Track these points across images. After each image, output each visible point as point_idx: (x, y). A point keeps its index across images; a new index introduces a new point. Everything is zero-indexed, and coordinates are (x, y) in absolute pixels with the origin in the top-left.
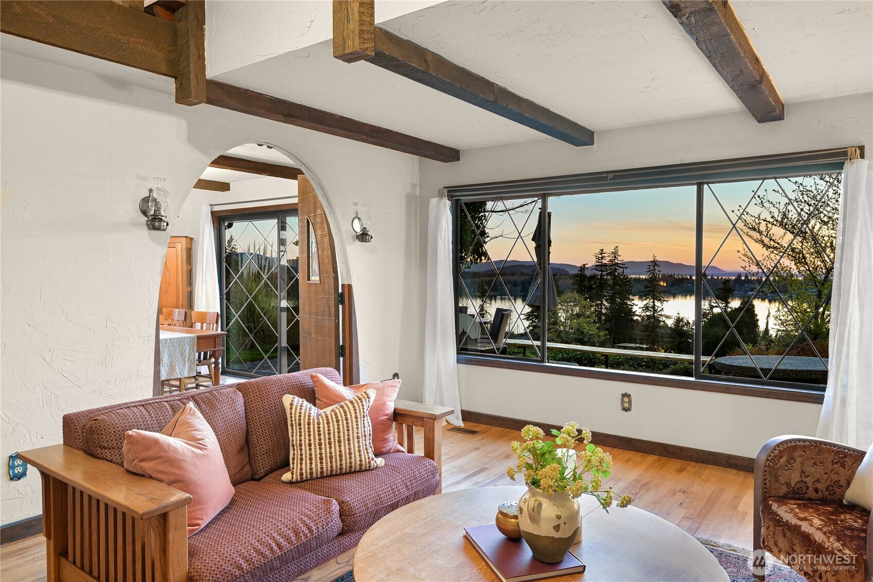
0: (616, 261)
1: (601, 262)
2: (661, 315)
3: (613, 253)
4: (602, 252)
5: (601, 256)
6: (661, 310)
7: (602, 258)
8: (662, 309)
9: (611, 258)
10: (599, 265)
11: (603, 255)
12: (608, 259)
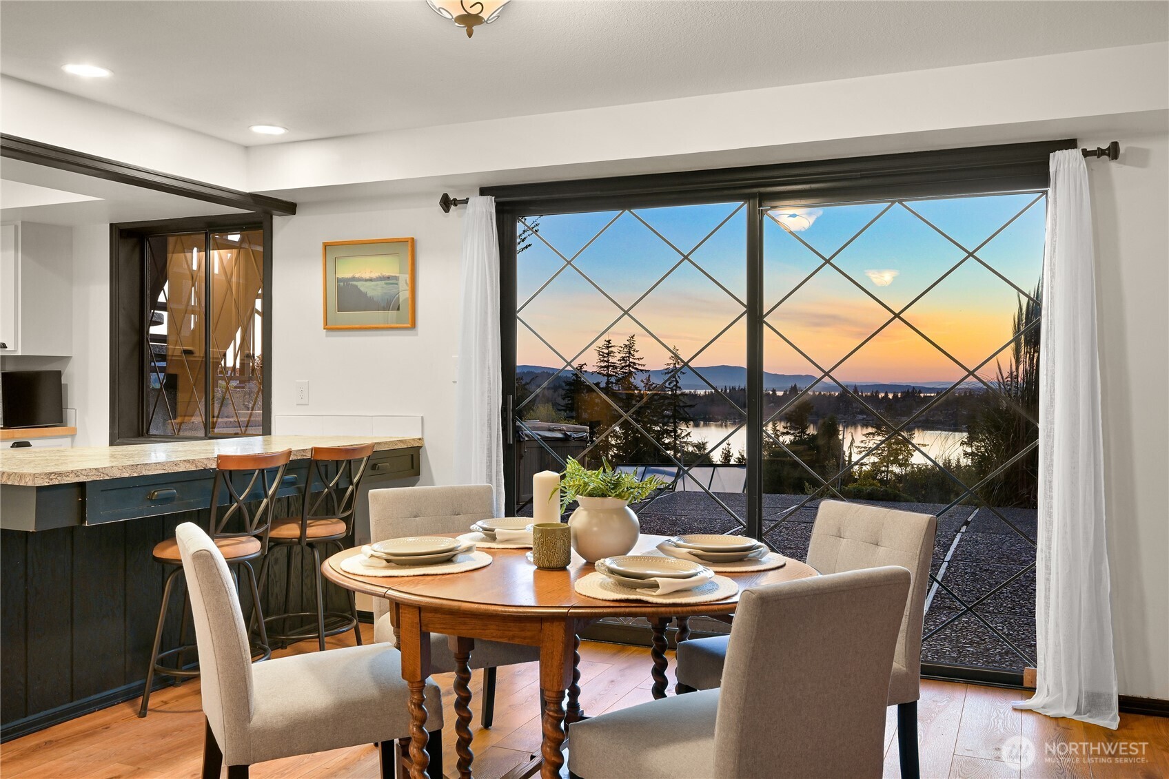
0: (631, 360)
1: (608, 361)
2: (685, 442)
3: (626, 346)
4: (608, 344)
5: (606, 351)
6: (686, 435)
7: (608, 354)
8: (689, 434)
9: (624, 355)
10: (605, 367)
11: (610, 349)
12: (619, 356)
